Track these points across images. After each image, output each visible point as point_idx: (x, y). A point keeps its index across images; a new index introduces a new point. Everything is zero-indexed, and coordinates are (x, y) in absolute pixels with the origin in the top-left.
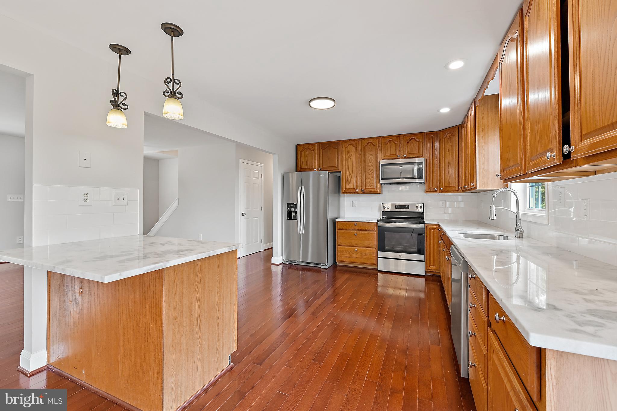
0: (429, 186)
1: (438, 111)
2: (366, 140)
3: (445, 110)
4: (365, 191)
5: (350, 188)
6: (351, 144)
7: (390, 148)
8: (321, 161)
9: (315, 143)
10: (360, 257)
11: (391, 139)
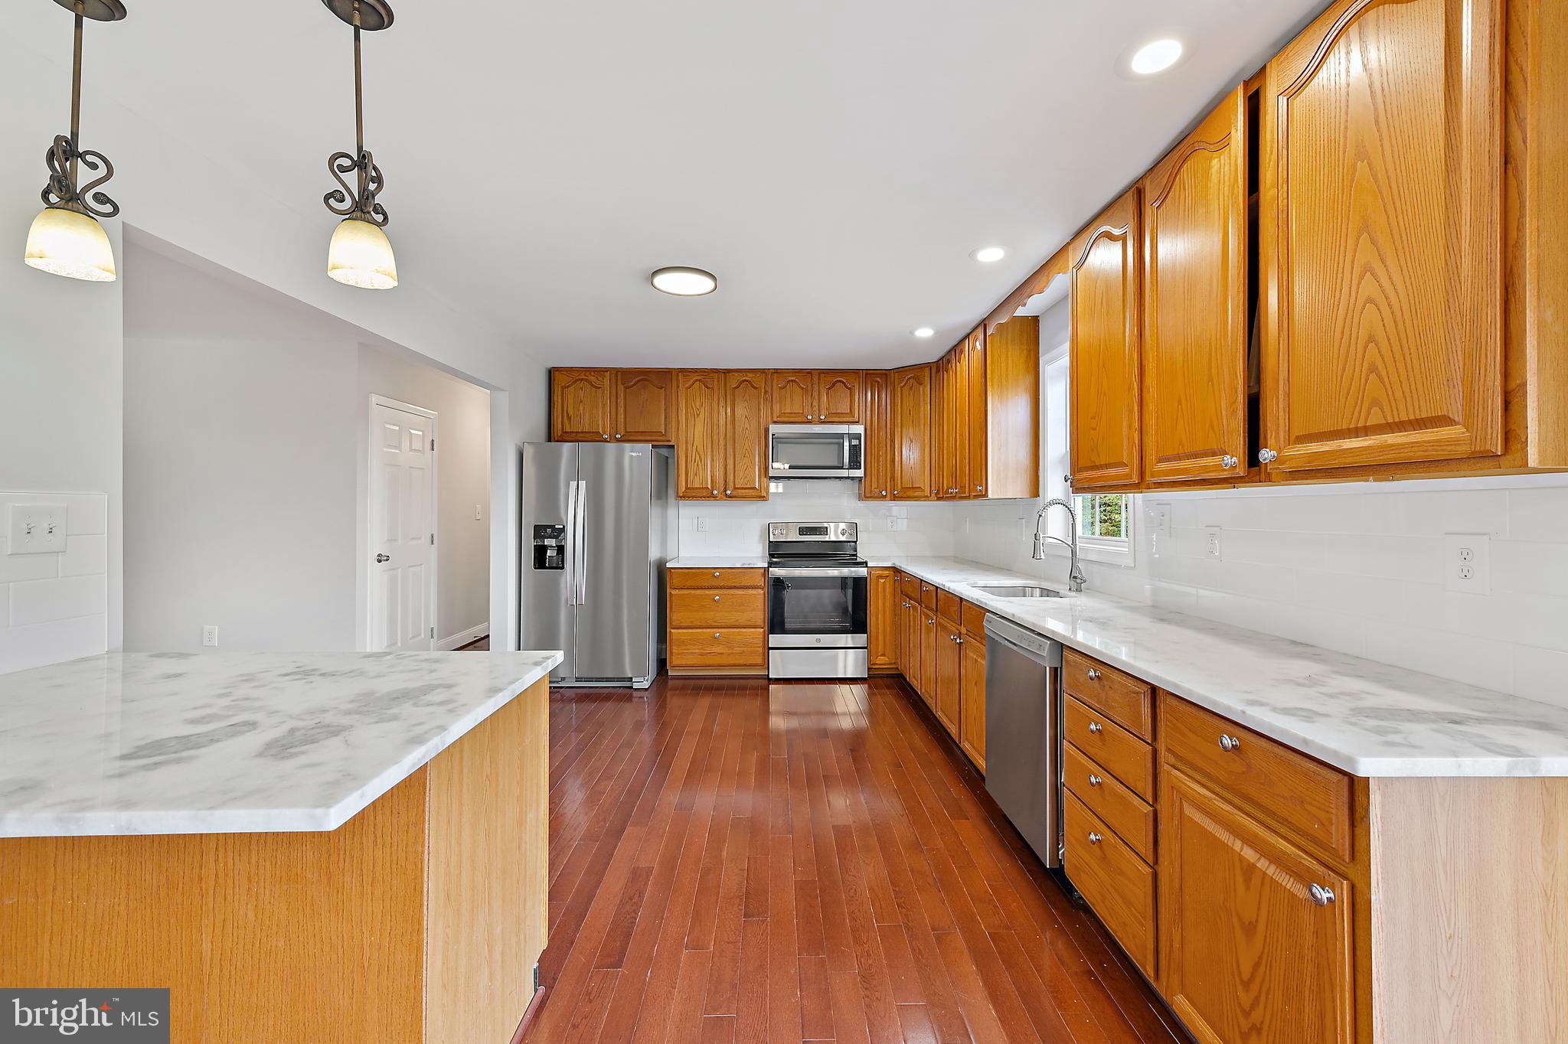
0: (871, 486)
1: (912, 333)
2: (736, 374)
3: (925, 333)
4: (734, 493)
5: (696, 486)
6: (700, 380)
7: (791, 397)
8: (621, 418)
9: (606, 370)
10: (726, 651)
11: (793, 378)
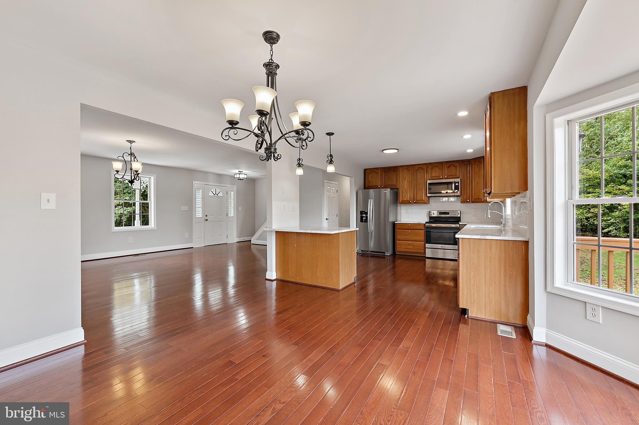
0: (464, 198)
1: (466, 151)
2: (417, 166)
3: (470, 151)
4: (417, 202)
5: (405, 200)
6: (406, 169)
7: (435, 172)
8: (383, 181)
9: (379, 168)
10: (413, 248)
11: (436, 165)
